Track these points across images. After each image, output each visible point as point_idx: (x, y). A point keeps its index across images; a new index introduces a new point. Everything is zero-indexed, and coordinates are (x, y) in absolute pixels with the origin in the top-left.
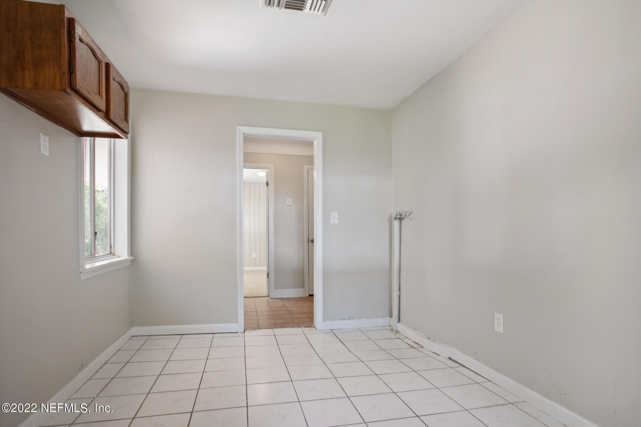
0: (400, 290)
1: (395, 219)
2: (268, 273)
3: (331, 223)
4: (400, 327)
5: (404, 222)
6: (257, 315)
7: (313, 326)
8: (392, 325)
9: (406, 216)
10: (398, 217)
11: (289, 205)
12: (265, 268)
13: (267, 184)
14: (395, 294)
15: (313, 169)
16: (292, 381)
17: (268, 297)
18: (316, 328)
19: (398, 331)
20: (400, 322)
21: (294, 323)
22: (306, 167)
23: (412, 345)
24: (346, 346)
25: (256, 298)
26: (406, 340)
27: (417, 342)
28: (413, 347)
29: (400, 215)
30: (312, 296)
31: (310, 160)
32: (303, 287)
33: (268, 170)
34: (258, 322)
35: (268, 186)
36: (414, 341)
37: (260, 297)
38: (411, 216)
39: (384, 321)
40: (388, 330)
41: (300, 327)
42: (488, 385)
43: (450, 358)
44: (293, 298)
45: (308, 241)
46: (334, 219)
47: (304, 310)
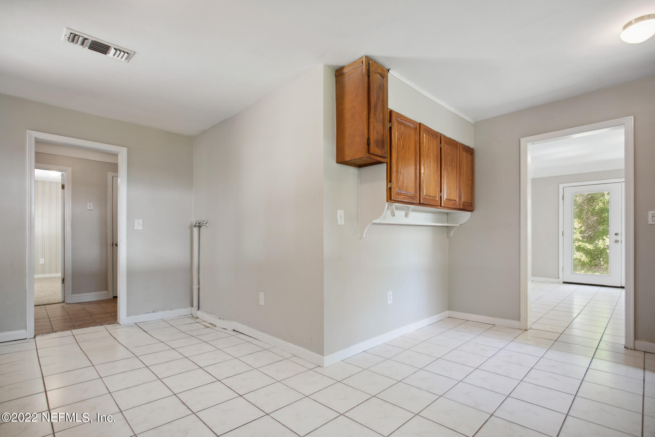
0: (199, 284)
1: (194, 226)
2: (64, 278)
3: (136, 228)
4: (199, 314)
5: (202, 229)
6: (50, 321)
7: (117, 323)
8: (193, 313)
9: (203, 224)
10: (197, 225)
11: (90, 210)
12: (59, 275)
13: (63, 187)
14: (195, 287)
15: (117, 177)
16: (93, 365)
17: (63, 303)
18: (120, 324)
19: (198, 317)
20: (199, 309)
21: (96, 322)
22: (110, 175)
23: (207, 326)
24: (149, 334)
25: (46, 306)
26: (204, 323)
27: (212, 323)
28: (208, 327)
29: (199, 223)
30: (116, 297)
31: (115, 167)
32: (106, 289)
33: (64, 173)
34: (52, 327)
35: (64, 189)
36: (210, 323)
37: (52, 304)
38: (207, 225)
39: (186, 311)
40: (190, 317)
41: (102, 325)
42: (255, 342)
43: (234, 330)
44: (95, 301)
45: (113, 245)
46: (139, 225)
47: (107, 310)
